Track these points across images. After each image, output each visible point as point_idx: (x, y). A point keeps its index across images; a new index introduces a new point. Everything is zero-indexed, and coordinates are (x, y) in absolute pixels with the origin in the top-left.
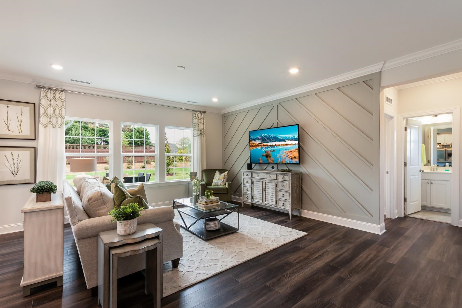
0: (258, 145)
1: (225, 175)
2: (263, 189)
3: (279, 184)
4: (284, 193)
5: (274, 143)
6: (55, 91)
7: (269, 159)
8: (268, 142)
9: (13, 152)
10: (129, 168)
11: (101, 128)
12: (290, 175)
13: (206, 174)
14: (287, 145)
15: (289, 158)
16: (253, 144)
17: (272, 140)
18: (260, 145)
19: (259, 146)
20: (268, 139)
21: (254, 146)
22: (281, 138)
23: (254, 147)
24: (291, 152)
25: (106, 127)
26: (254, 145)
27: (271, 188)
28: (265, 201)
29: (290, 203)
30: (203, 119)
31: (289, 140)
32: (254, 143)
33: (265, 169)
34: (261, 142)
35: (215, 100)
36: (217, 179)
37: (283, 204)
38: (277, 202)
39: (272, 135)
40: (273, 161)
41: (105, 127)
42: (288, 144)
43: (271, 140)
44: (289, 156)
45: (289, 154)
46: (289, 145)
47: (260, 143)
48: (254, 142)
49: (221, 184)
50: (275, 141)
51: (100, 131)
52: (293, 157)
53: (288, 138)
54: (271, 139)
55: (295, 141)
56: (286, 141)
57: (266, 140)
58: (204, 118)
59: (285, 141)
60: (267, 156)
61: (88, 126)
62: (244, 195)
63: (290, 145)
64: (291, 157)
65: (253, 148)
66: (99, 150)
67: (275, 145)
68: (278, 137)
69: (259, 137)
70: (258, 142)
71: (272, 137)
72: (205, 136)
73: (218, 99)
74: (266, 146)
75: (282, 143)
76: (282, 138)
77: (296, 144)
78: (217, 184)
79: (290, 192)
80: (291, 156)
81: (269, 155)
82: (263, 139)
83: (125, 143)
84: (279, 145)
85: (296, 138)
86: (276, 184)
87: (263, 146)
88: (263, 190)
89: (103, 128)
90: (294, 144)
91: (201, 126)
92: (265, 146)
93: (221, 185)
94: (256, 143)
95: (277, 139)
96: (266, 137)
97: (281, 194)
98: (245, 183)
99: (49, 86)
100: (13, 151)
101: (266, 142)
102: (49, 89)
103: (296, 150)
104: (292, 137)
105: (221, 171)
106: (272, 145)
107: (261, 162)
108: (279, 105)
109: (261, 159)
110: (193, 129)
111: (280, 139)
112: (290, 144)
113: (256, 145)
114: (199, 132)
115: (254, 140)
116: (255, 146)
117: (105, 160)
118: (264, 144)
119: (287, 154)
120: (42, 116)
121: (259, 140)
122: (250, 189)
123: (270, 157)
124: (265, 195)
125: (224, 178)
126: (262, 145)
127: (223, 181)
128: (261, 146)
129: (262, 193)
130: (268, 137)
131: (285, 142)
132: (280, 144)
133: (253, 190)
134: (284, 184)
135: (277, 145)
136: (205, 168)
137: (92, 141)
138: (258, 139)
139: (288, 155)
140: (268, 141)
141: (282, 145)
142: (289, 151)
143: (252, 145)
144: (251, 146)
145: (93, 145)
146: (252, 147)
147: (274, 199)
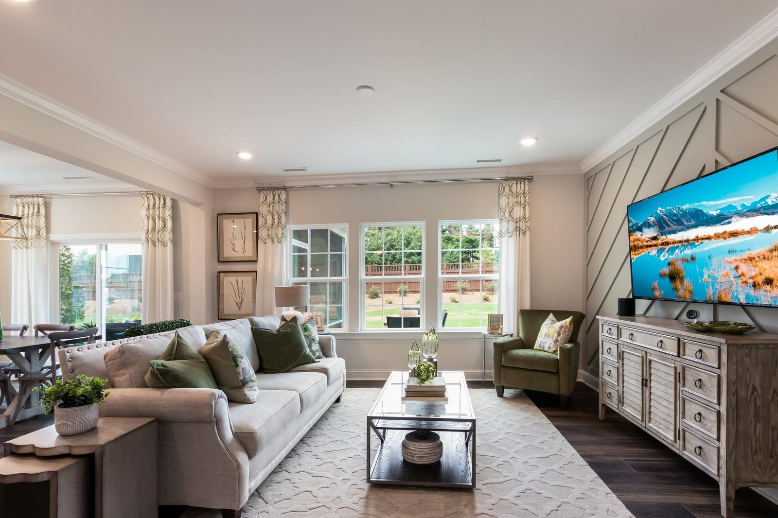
0: (649, 243)
1: (561, 327)
2: (643, 379)
3: (686, 372)
4: (703, 409)
5: (691, 234)
6: (280, 191)
7: (679, 287)
8: (674, 232)
9: (239, 278)
10: (486, 299)
11: (468, 237)
12: (724, 349)
13: (524, 319)
14: (735, 234)
15: (746, 282)
16: (636, 243)
17: (685, 223)
18: (654, 242)
19: (650, 246)
20: (675, 221)
21: (639, 248)
22: (714, 213)
23: (641, 251)
24: (751, 259)
25: (476, 235)
26: (640, 244)
27: (666, 382)
28: (647, 419)
29: (723, 453)
30: (524, 193)
31: (741, 215)
32: (638, 240)
33: (677, 319)
34: (655, 234)
35: (528, 142)
36: (543, 336)
37: (700, 448)
38: (680, 434)
39: (686, 207)
40: (691, 292)
41: (474, 235)
42: (740, 229)
43: (681, 223)
44: (743, 274)
45: (743, 268)
46: (743, 233)
47: (655, 238)
48: (638, 234)
49: (549, 348)
50: (696, 226)
51: (467, 242)
52: (760, 279)
53: (739, 209)
54: (682, 221)
55: (768, 214)
56: (733, 219)
57: (668, 225)
58: (526, 190)
59: (729, 223)
60: (674, 276)
61: (453, 236)
62: (603, 386)
63: (749, 232)
64: (751, 278)
65: (636, 252)
66: (465, 270)
67: (697, 239)
68: (705, 211)
69: (652, 219)
70: (649, 233)
71: (685, 214)
72: (528, 233)
73: (537, 139)
74: (669, 246)
75: (719, 229)
76: (718, 211)
77: (772, 228)
78: (542, 345)
79: (723, 410)
80: (753, 274)
81: (678, 274)
82: (662, 225)
83: (488, 258)
84: (709, 238)
85: (770, 203)
86: (678, 371)
87: (663, 244)
88: (642, 385)
89: (471, 237)
90: (761, 227)
91: (518, 212)
92: (667, 244)
93: (550, 351)
94: (644, 237)
95: (701, 219)
96: (670, 215)
97: (692, 409)
98: (606, 355)
99: (277, 186)
100: (239, 276)
101: (671, 232)
102: (277, 189)
103: (771, 251)
104: (756, 203)
105: (560, 315)
106: (687, 241)
107: (657, 293)
108: (722, 97)
109: (656, 284)
110: (499, 219)
111: (712, 217)
112: (747, 229)
113: (645, 244)
114: (512, 226)
115: (640, 229)
116: (642, 247)
117: (454, 287)
118: (663, 239)
119: (737, 268)
120: (262, 228)
121: (652, 229)
122: (614, 372)
123: (682, 279)
124: (648, 400)
125: (559, 334)
126: (660, 242)
127: (556, 341)
128: (656, 245)
129: (640, 391)
130: (675, 215)
131: (728, 225)
132: (712, 234)
133: (621, 377)
134: (704, 378)
135: (702, 239)
136: (527, 306)
137: (455, 258)
138: (648, 225)
139: (740, 272)
140: (674, 227)
141: (717, 236)
142: (745, 255)
143: (635, 246)
144: (634, 248)
145: (457, 263)
146: (635, 250)
147: (673, 423)
